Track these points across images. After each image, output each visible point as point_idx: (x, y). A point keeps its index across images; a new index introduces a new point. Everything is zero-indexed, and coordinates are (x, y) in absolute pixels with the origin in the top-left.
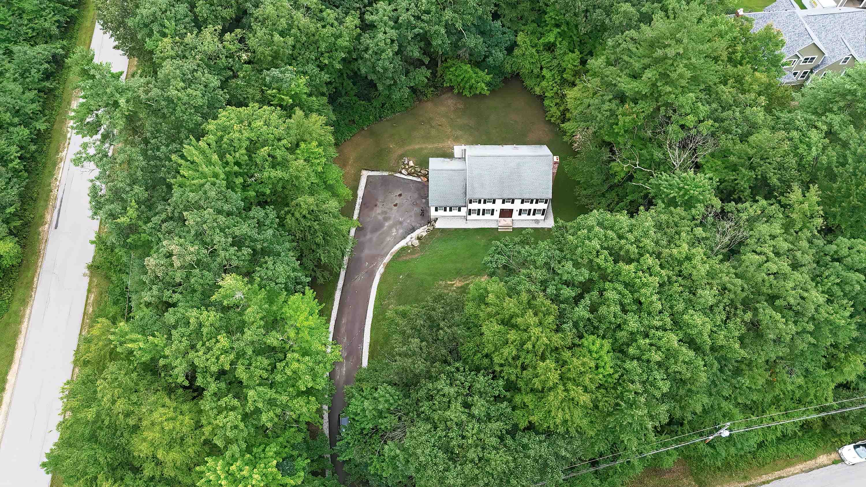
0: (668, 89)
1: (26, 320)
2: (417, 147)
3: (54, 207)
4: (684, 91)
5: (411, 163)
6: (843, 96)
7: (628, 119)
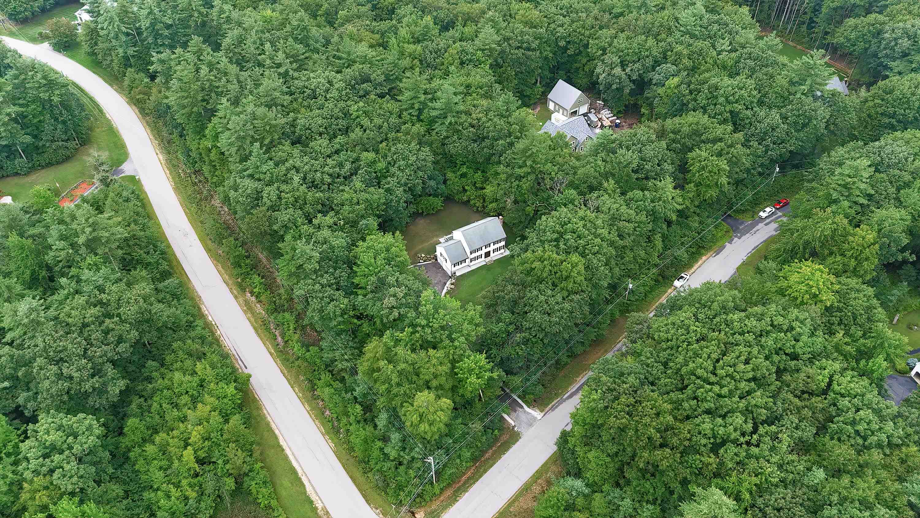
0: (539, 166)
1: (268, 416)
2: (420, 247)
3: (236, 360)
4: (544, 164)
5: (423, 255)
6: (600, 146)
7: (527, 185)
